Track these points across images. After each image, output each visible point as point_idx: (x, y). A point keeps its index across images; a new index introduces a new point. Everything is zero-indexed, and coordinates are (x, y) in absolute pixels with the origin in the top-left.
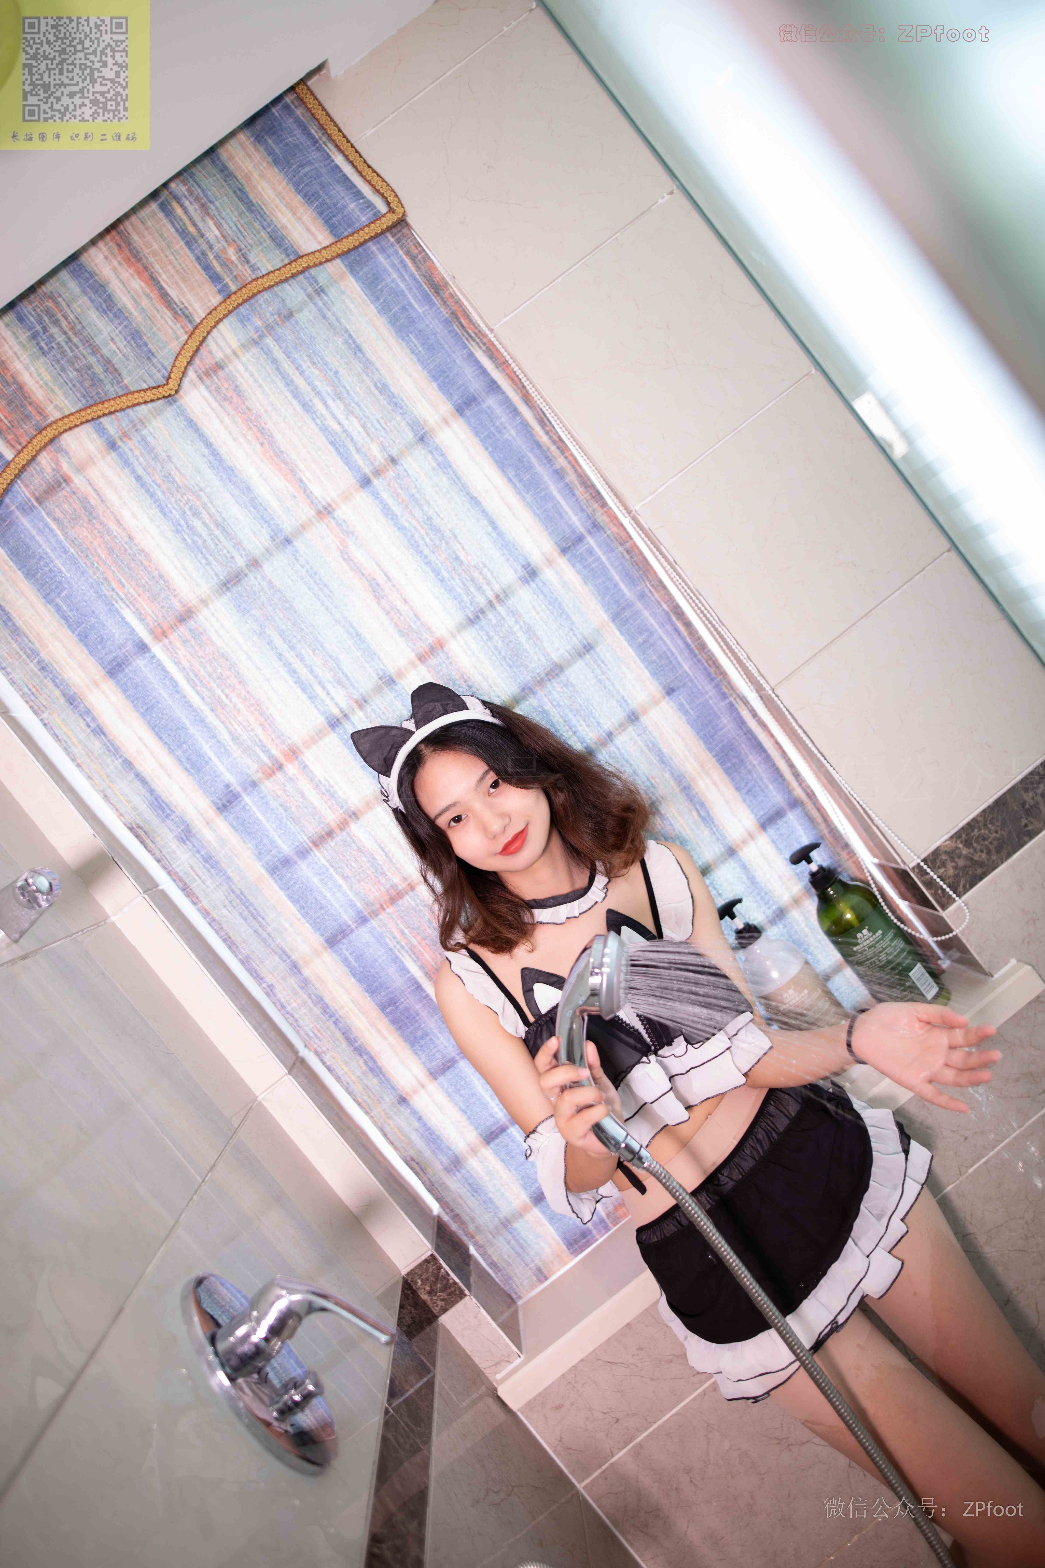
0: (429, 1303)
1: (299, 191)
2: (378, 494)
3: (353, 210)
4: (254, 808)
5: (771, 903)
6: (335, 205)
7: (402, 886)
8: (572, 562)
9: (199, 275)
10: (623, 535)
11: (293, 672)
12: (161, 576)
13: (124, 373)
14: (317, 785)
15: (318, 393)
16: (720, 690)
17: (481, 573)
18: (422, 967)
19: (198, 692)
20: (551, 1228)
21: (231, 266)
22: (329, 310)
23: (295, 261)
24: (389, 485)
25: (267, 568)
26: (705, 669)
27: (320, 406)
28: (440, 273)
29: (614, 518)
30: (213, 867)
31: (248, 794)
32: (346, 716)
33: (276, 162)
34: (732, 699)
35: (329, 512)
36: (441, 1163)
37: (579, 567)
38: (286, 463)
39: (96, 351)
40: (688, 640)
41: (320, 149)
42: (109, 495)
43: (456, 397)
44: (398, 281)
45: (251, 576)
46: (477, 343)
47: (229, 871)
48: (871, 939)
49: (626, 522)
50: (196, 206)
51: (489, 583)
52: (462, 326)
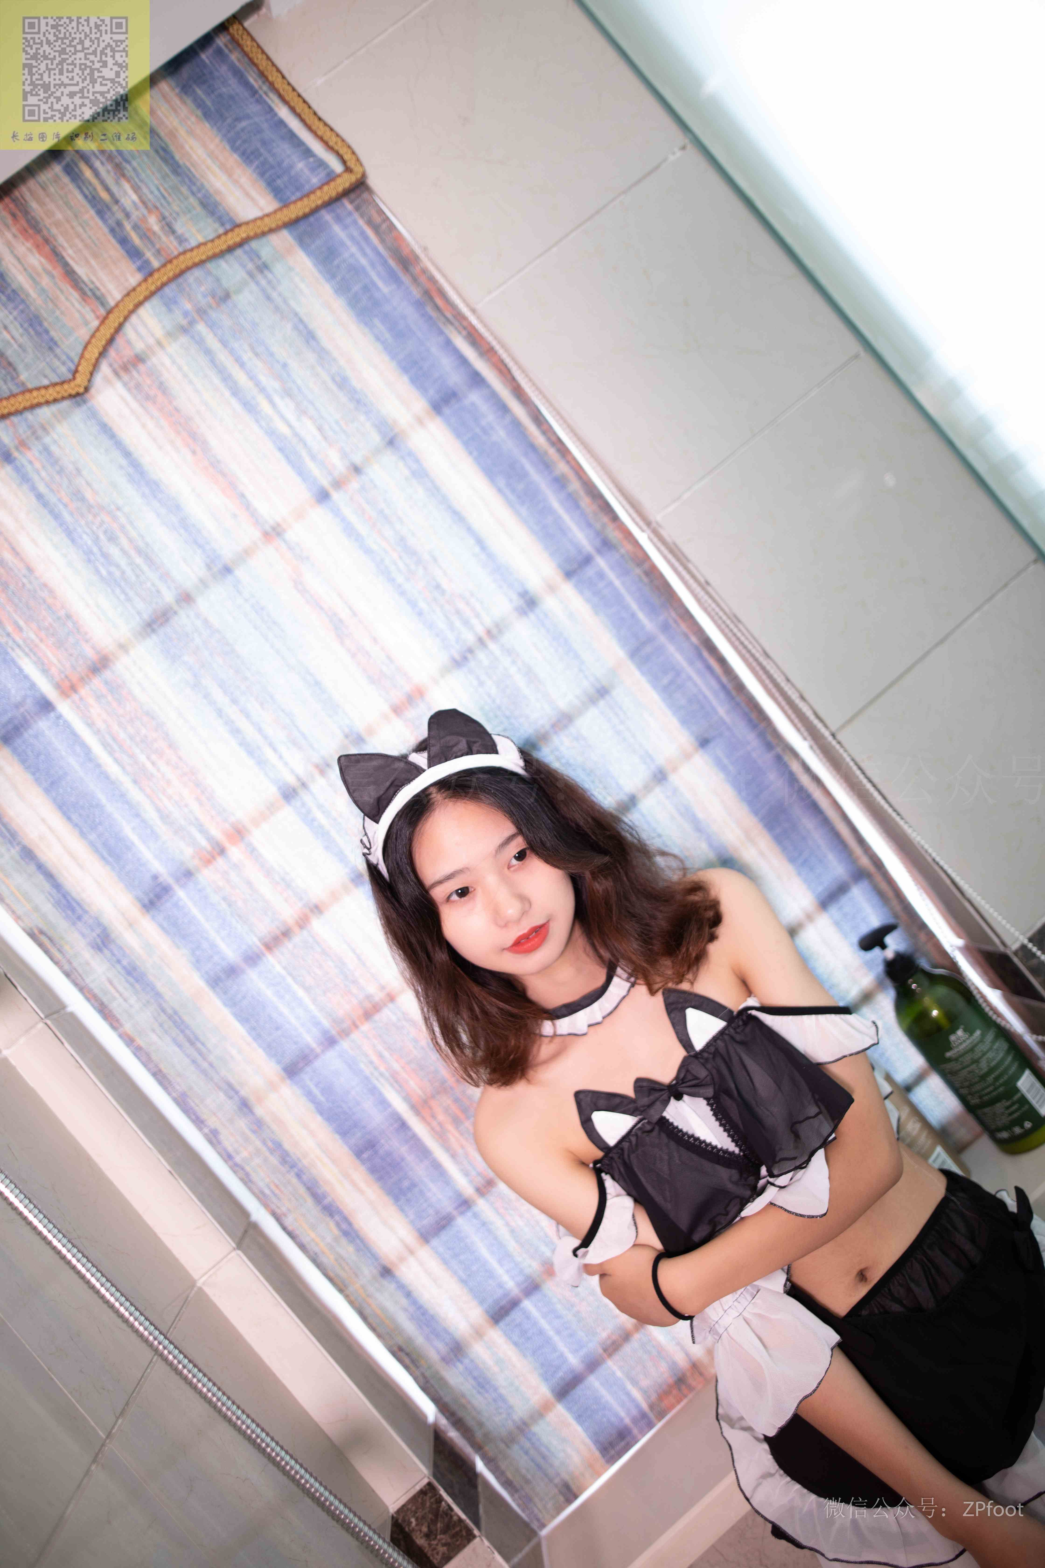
0: (430, 1550)
1: (234, 149)
2: (338, 510)
3: (302, 170)
4: (190, 904)
6: (279, 164)
7: (379, 996)
8: (579, 587)
9: (114, 250)
10: (640, 555)
11: (236, 731)
12: (69, 616)
13: (20, 367)
14: (268, 872)
15: (263, 390)
16: (764, 740)
17: (468, 603)
18: (407, 1098)
19: (116, 760)
20: (579, 1429)
21: (153, 238)
22: (274, 288)
23: (232, 230)
24: (351, 499)
25: (202, 603)
26: (745, 713)
27: (265, 406)
28: (408, 245)
29: (628, 535)
30: (137, 981)
31: (183, 886)
32: (304, 785)
33: (207, 115)
35: (279, 534)
36: (438, 1352)
37: (588, 593)
38: (224, 475)
41: (260, 101)
43: (432, 392)
44: (359, 255)
45: (182, 613)
46: (456, 328)
47: (159, 986)
48: (968, 1041)
49: (643, 538)
50: (109, 167)
51: (477, 616)
52: (437, 308)
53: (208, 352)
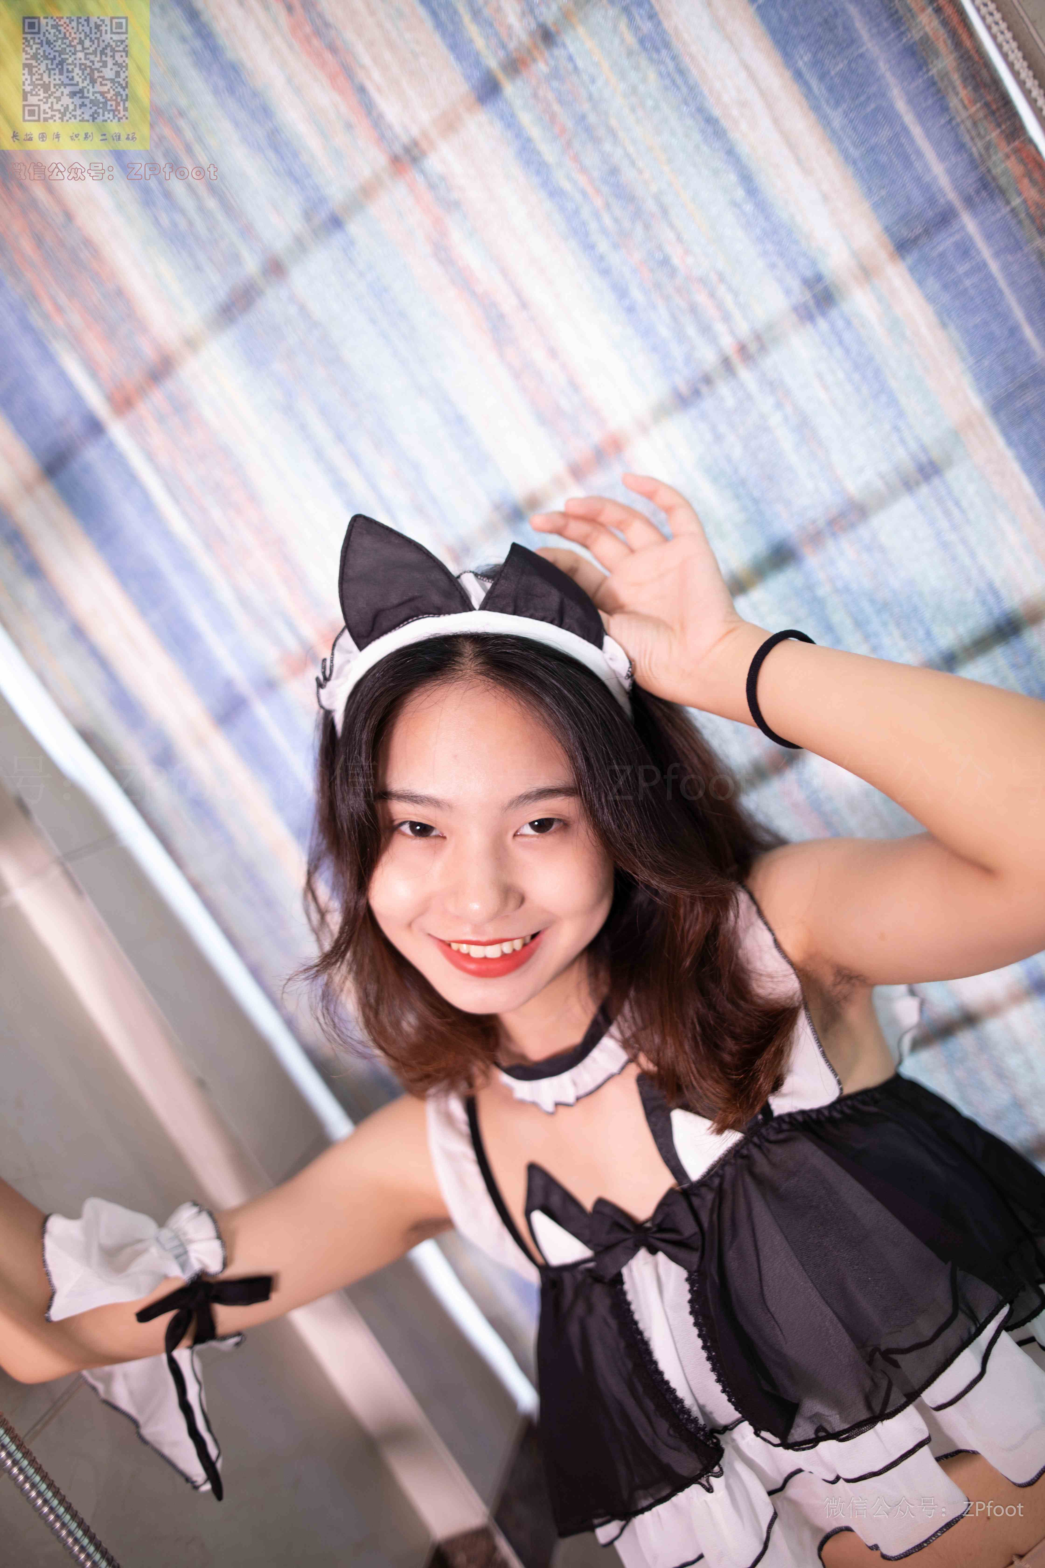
2: (513, 115)
8: (918, 272)
12: (120, 292)
19: (184, 513)
24: (535, 95)
25: (298, 278)
30: (205, 817)
31: (264, 700)
35: (415, 160)
37: (933, 284)
45: (270, 293)
47: (231, 828)
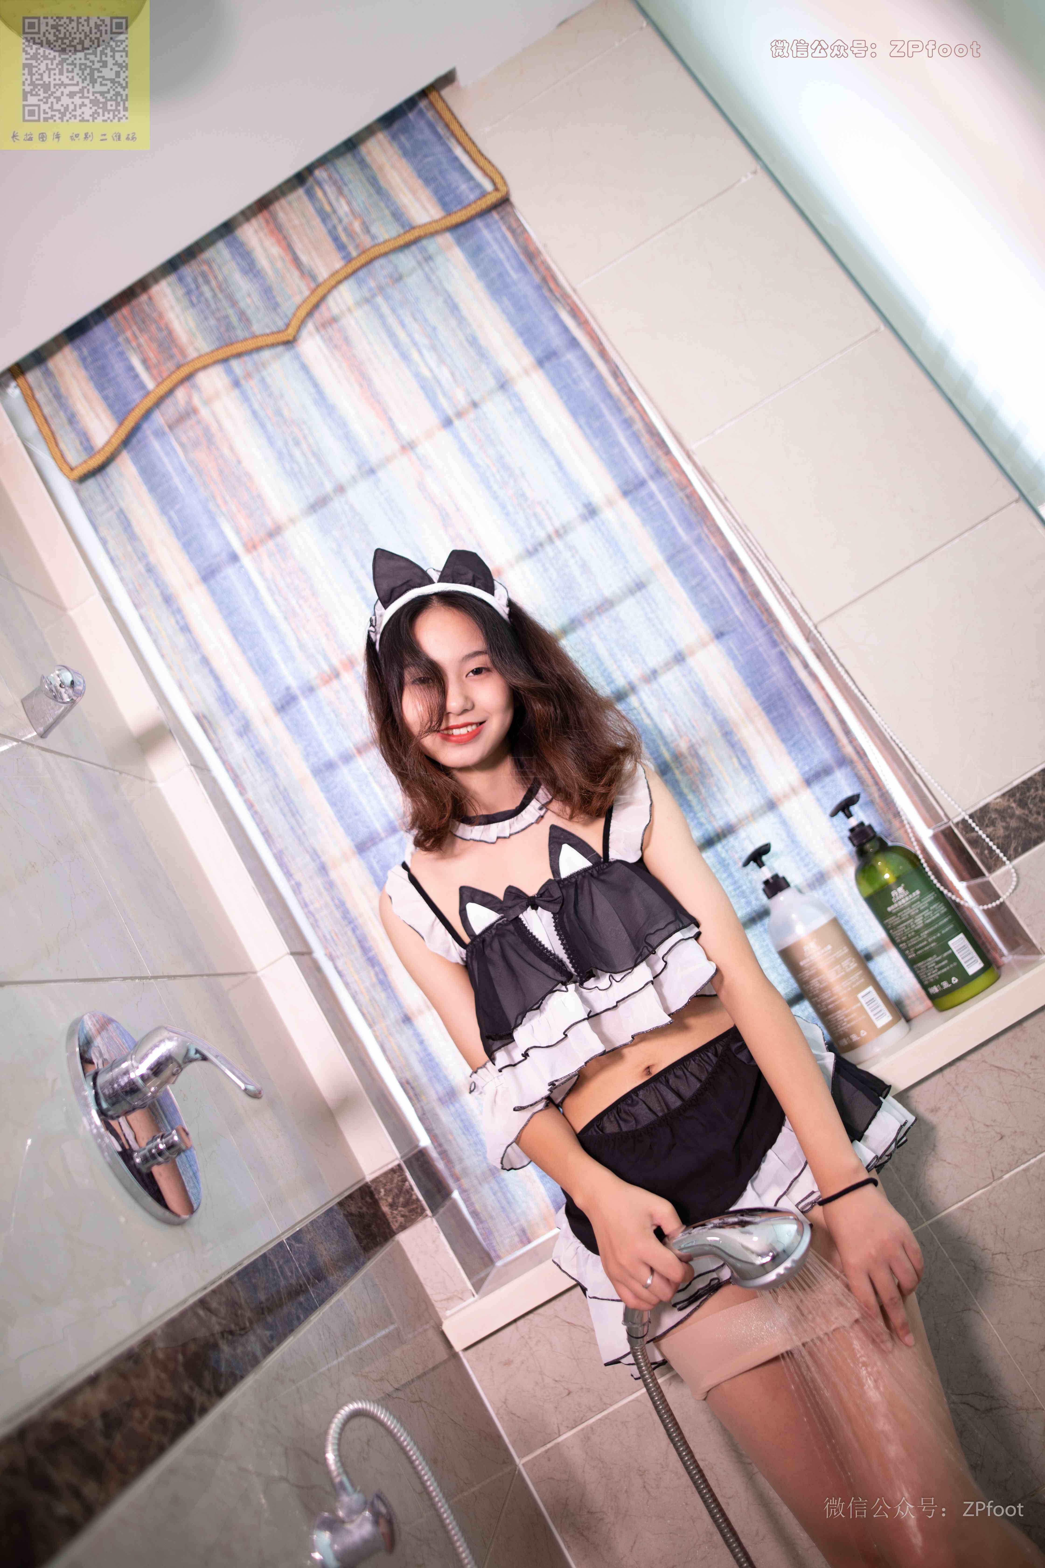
0: (389, 1217)
1: (420, 176)
2: (458, 433)
3: (464, 190)
4: (309, 712)
5: (811, 865)
6: (449, 186)
8: (633, 504)
9: (328, 245)
10: (684, 481)
12: (259, 496)
13: (254, 322)
15: (415, 344)
16: (771, 637)
17: (543, 509)
19: (275, 601)
21: (355, 236)
22: (434, 273)
23: (409, 231)
24: (468, 426)
25: (351, 494)
26: (757, 615)
27: (415, 356)
28: (534, 244)
29: (676, 465)
30: (263, 762)
31: (306, 697)
33: (405, 153)
34: (782, 648)
36: (437, 1093)
37: (639, 509)
38: (379, 402)
39: (234, 303)
40: (742, 586)
41: (444, 144)
42: (228, 425)
43: (538, 351)
44: (499, 251)
46: (563, 305)
47: (278, 769)
48: (907, 899)
49: (688, 468)
50: (334, 188)
51: (550, 519)
52: (551, 290)
53: (382, 317)
